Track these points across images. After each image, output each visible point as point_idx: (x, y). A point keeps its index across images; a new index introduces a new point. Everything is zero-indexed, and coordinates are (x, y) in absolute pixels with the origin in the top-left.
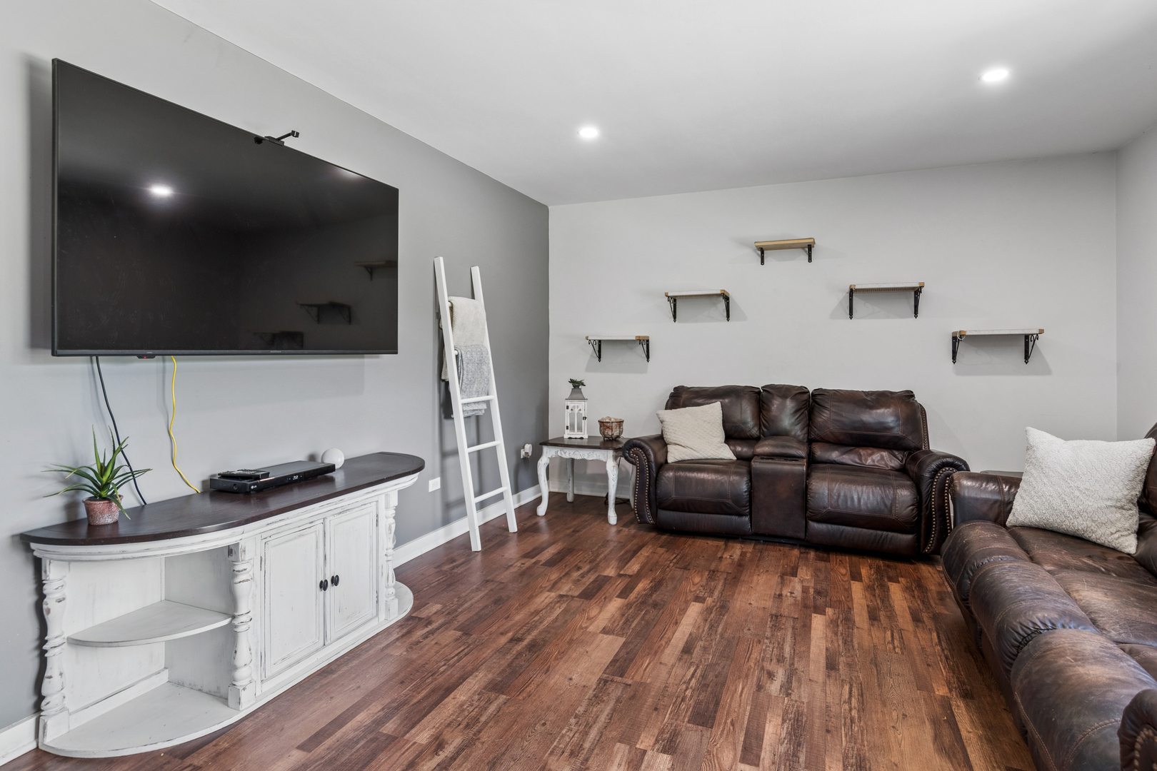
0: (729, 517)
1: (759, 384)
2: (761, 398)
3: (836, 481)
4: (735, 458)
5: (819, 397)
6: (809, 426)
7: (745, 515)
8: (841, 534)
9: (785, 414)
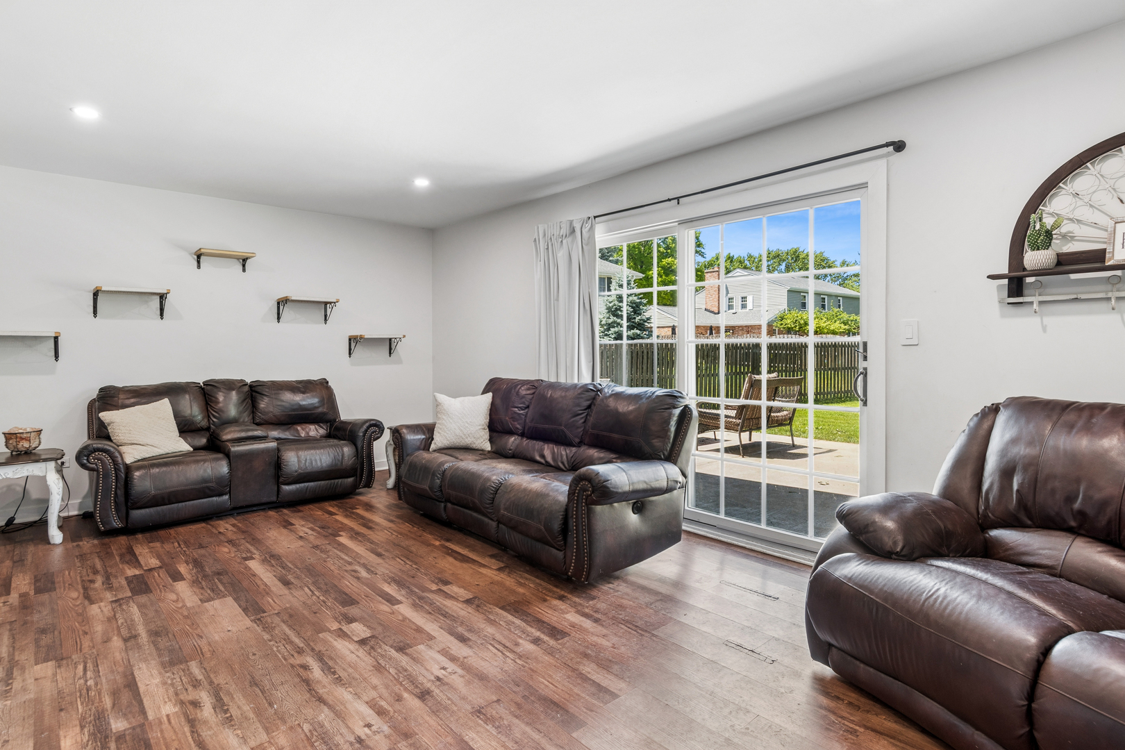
0: (210, 499)
1: (200, 380)
2: (207, 393)
3: (301, 449)
4: (192, 449)
5: (259, 387)
6: (253, 412)
7: (226, 494)
8: (307, 489)
9: (231, 405)
